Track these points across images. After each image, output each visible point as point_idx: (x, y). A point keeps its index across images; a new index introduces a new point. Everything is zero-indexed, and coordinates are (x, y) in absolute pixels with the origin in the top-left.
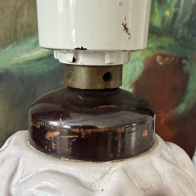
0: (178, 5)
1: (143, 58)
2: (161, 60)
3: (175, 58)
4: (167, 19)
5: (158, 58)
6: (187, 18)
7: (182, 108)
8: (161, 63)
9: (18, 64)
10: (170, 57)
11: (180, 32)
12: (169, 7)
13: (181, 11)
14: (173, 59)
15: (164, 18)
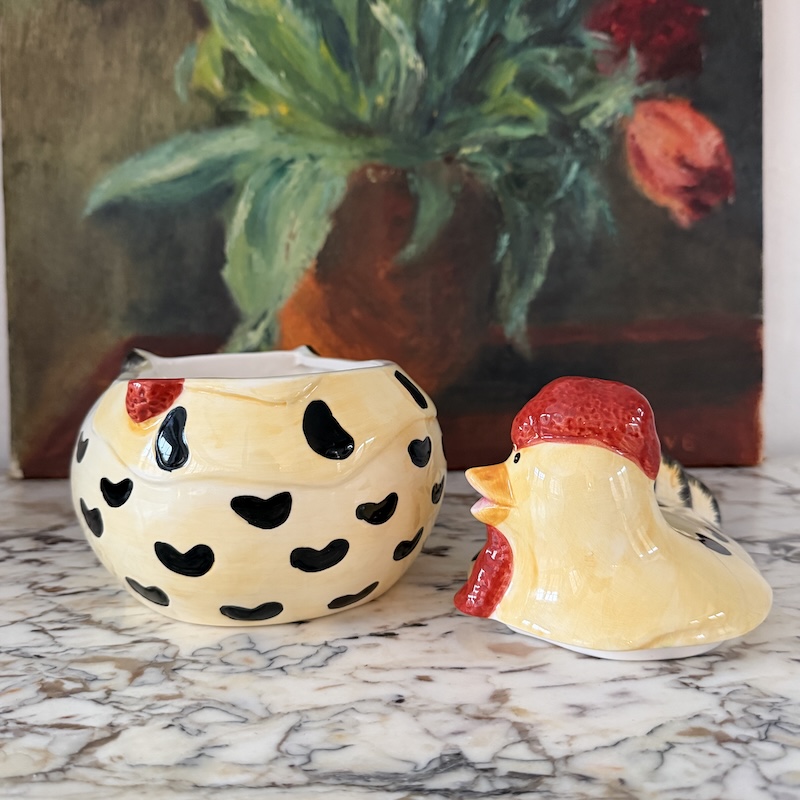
0: (395, 87)
1: (345, 173)
2: (374, 174)
4: (379, 108)
5: (370, 171)
6: (410, 108)
7: (411, 250)
8: (374, 180)
10: (387, 168)
11: (401, 128)
12: (381, 89)
13: (401, 95)
14: (392, 173)
15: (374, 107)
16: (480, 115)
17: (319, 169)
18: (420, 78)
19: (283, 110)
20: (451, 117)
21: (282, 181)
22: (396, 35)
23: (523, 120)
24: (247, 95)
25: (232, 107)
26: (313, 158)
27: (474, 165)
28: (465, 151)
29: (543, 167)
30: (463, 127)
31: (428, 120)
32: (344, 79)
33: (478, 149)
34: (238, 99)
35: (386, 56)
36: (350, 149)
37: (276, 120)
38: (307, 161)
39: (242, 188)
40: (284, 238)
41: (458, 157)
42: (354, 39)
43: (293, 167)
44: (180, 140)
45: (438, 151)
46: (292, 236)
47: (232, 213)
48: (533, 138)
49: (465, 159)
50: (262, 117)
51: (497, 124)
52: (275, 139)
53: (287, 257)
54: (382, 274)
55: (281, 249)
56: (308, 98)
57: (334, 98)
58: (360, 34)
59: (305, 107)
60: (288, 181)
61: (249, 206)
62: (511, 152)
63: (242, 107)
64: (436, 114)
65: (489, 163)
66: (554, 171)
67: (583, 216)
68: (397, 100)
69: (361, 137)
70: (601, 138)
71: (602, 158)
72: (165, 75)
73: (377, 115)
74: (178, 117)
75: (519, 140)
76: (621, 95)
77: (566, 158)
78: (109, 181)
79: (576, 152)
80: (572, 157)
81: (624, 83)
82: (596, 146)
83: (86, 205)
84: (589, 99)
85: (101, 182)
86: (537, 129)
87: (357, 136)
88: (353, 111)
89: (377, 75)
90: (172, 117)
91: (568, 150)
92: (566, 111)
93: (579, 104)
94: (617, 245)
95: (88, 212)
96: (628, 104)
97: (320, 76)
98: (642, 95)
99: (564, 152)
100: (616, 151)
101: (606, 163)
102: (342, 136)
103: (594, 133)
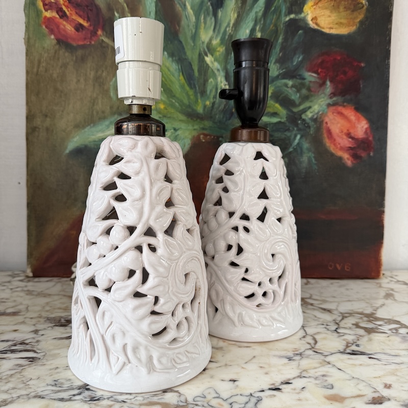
0: (215, 97)
1: (190, 137)
2: (203, 138)
3: (214, 137)
4: (207, 107)
5: (202, 136)
6: (222, 107)
8: (204, 141)
9: (95, 141)
10: (210, 136)
11: (217, 117)
12: (208, 98)
13: (217, 101)
14: (212, 137)
15: (205, 106)
17: (178, 135)
19: (162, 106)
22: (216, 72)
23: (275, 114)
26: (175, 130)
29: (283, 136)
31: (230, 113)
32: (191, 92)
35: (211, 82)
36: (193, 126)
37: (158, 111)
38: (172, 131)
42: (196, 74)
44: (112, 119)
48: (280, 122)
56: (174, 101)
57: (186, 101)
58: (199, 71)
59: (172, 105)
64: (234, 110)
66: (289, 138)
67: (301, 160)
68: (216, 103)
69: (198, 120)
70: (312, 124)
71: (311, 132)
72: (106, 87)
73: (206, 110)
74: (111, 108)
75: (272, 124)
76: (322, 103)
77: (294, 132)
78: (78, 137)
79: (299, 130)
80: (297, 132)
81: (324, 98)
82: (309, 127)
83: (66, 148)
84: (307, 104)
85: (73, 137)
86: (281, 118)
87: (196, 120)
88: (195, 108)
89: (207, 91)
90: (108, 108)
91: (295, 129)
92: (295, 110)
93: (302, 107)
94: (317, 174)
95: (67, 151)
96: (325, 107)
97: (180, 90)
98: (331, 103)
99: (294, 129)
100: (318, 130)
101: (313, 135)
102: (189, 119)
103: (308, 121)
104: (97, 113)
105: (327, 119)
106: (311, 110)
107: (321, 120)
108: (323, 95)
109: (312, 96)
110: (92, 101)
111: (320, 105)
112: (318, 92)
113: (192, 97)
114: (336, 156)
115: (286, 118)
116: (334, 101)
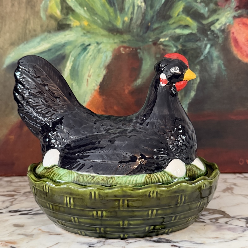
0: (132, 13)
1: (111, 49)
2: (123, 50)
3: (133, 49)
4: (126, 22)
5: (122, 49)
6: (139, 22)
7: (139, 81)
8: (123, 53)
10: (129, 48)
11: (135, 31)
12: (127, 14)
13: (135, 17)
14: (131, 49)
15: (124, 22)
16: (168, 24)
17: (101, 48)
18: (143, 9)
19: (85, 23)
20: (156, 26)
21: (85, 53)
23: (186, 27)
24: (71, 17)
25: (64, 22)
26: (98, 43)
27: (166, 46)
28: (162, 40)
29: (195, 46)
30: (161, 30)
31: (146, 27)
32: (111, 10)
33: (167, 39)
34: (66, 19)
36: (114, 40)
37: (83, 28)
38: (96, 44)
39: (69, 56)
40: (86, 77)
41: (159, 43)
43: (89, 47)
44: (43, 36)
45: (150, 40)
46: (89, 76)
47: (65, 67)
48: (191, 34)
49: (162, 43)
50: (77, 27)
51: (175, 29)
52: (82, 36)
53: (87, 85)
54: (126, 92)
55: (85, 81)
56: (96, 18)
57: (107, 18)
59: (95, 22)
60: (88, 53)
61: (72, 64)
62: (181, 40)
63: (68, 22)
64: (149, 25)
65: (172, 45)
66: (200, 48)
67: (212, 67)
68: (133, 19)
69: (118, 35)
70: (220, 34)
71: (220, 42)
72: (36, 9)
73: (125, 25)
74: (42, 26)
75: (185, 35)
76: (228, 16)
77: (205, 42)
78: (13, 54)
79: (209, 40)
80: (207, 42)
81: (230, 11)
82: (218, 37)
83: (4, 63)
84: (214, 17)
85: (9, 54)
86: (192, 30)
87: (117, 34)
88: (115, 23)
89: (125, 8)
90: (39, 27)
91: (206, 39)
92: (205, 22)
93: (210, 20)
94: (227, 79)
95: (5, 66)
96: (231, 19)
97: (101, 9)
98: (237, 15)
99: (204, 40)
100: (226, 39)
101: (222, 44)
102: (110, 34)
103: (217, 32)
104: (30, 31)
105: (233, 30)
106: (219, 22)
107: (228, 31)
108: (229, 9)
109: (219, 9)
110: (25, 22)
111: (226, 17)
112: (225, 6)
113: (112, 14)
114: (243, 63)
115: (197, 29)
116: (239, 13)
